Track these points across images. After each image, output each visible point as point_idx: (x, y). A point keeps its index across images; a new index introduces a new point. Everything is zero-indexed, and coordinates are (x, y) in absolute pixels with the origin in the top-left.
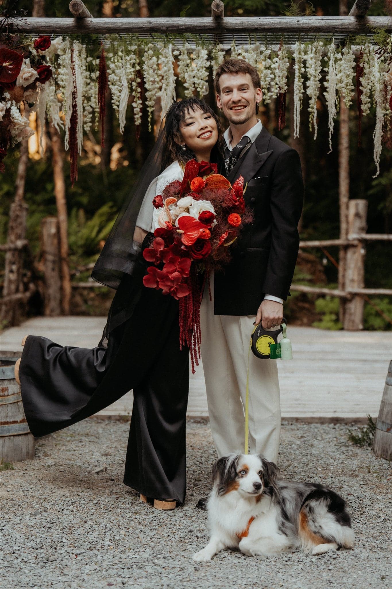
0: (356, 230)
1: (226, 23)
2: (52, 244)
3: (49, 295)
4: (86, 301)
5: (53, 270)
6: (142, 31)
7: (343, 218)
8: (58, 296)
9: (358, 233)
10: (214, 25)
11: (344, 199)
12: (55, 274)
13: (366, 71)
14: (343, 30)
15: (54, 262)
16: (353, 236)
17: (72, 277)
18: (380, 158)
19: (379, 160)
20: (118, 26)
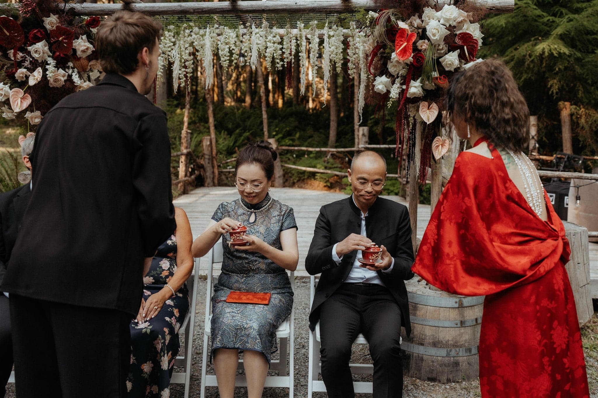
0: (363, 143)
1: (240, 6)
2: (208, 150)
3: (206, 176)
4: (227, 178)
5: (209, 163)
6: (174, 13)
7: (356, 136)
8: (212, 176)
9: (364, 145)
10: (230, 7)
11: (356, 127)
12: (210, 165)
13: (351, 43)
14: (331, 10)
15: (209, 159)
16: (361, 146)
17: (219, 166)
18: (362, 110)
19: (362, 111)
20: (155, 9)
